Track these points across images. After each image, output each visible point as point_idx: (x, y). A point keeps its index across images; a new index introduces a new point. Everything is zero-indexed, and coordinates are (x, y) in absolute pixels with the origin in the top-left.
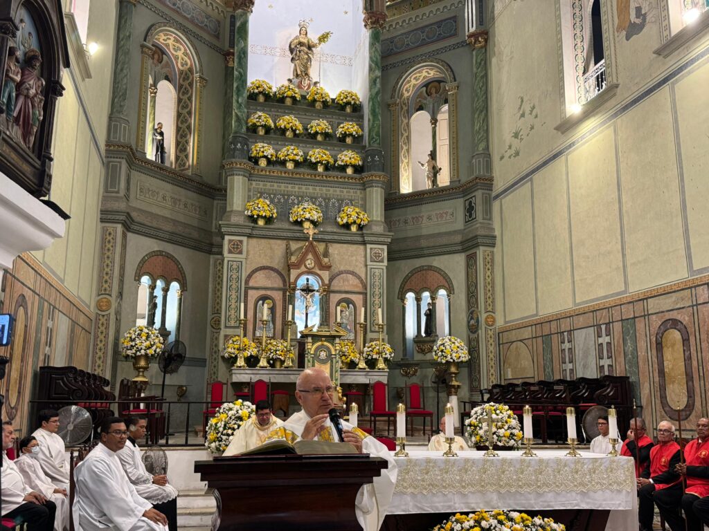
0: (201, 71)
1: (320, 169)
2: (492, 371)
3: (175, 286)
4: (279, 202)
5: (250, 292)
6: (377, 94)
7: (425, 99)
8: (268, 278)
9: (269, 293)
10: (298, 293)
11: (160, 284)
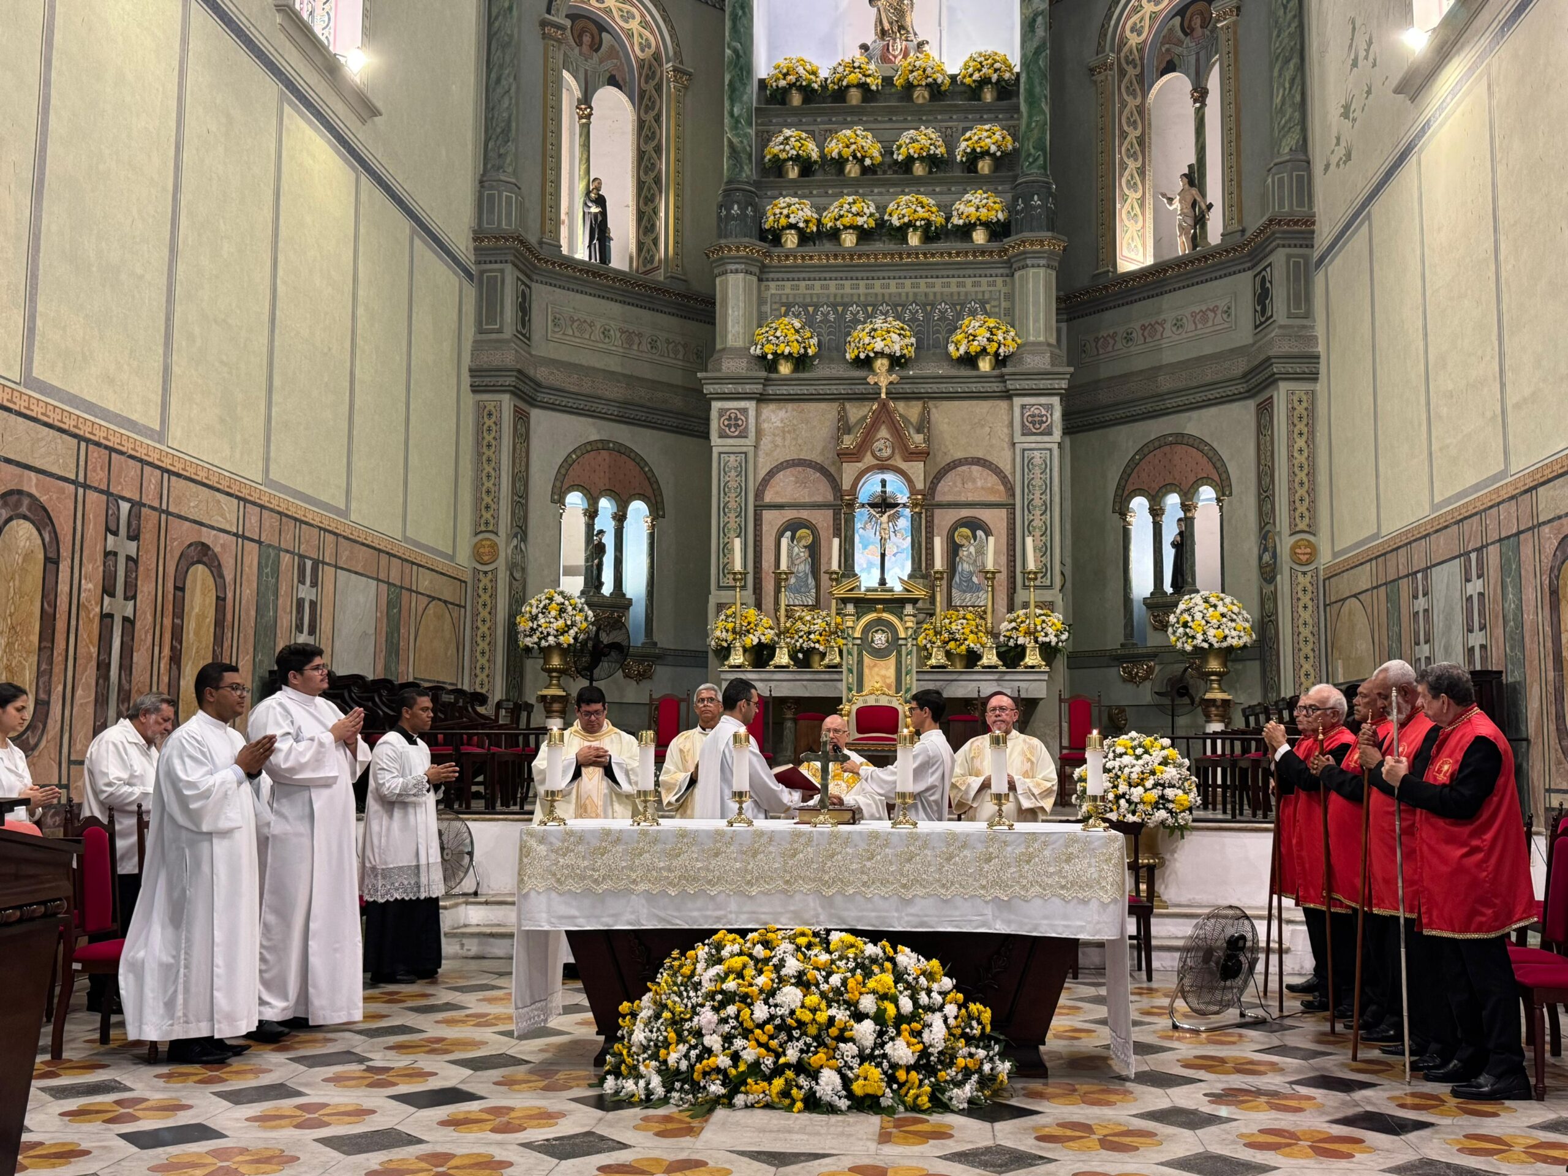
0: (678, 54)
1: (914, 240)
2: (1307, 666)
3: (638, 510)
4: (825, 320)
5: (767, 515)
6: (1037, 52)
7: (1180, 43)
8: (802, 483)
9: (804, 514)
10: (861, 515)
11: (606, 505)
